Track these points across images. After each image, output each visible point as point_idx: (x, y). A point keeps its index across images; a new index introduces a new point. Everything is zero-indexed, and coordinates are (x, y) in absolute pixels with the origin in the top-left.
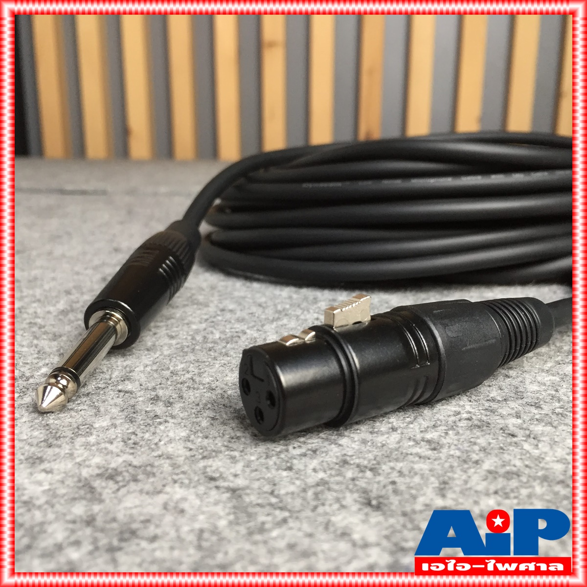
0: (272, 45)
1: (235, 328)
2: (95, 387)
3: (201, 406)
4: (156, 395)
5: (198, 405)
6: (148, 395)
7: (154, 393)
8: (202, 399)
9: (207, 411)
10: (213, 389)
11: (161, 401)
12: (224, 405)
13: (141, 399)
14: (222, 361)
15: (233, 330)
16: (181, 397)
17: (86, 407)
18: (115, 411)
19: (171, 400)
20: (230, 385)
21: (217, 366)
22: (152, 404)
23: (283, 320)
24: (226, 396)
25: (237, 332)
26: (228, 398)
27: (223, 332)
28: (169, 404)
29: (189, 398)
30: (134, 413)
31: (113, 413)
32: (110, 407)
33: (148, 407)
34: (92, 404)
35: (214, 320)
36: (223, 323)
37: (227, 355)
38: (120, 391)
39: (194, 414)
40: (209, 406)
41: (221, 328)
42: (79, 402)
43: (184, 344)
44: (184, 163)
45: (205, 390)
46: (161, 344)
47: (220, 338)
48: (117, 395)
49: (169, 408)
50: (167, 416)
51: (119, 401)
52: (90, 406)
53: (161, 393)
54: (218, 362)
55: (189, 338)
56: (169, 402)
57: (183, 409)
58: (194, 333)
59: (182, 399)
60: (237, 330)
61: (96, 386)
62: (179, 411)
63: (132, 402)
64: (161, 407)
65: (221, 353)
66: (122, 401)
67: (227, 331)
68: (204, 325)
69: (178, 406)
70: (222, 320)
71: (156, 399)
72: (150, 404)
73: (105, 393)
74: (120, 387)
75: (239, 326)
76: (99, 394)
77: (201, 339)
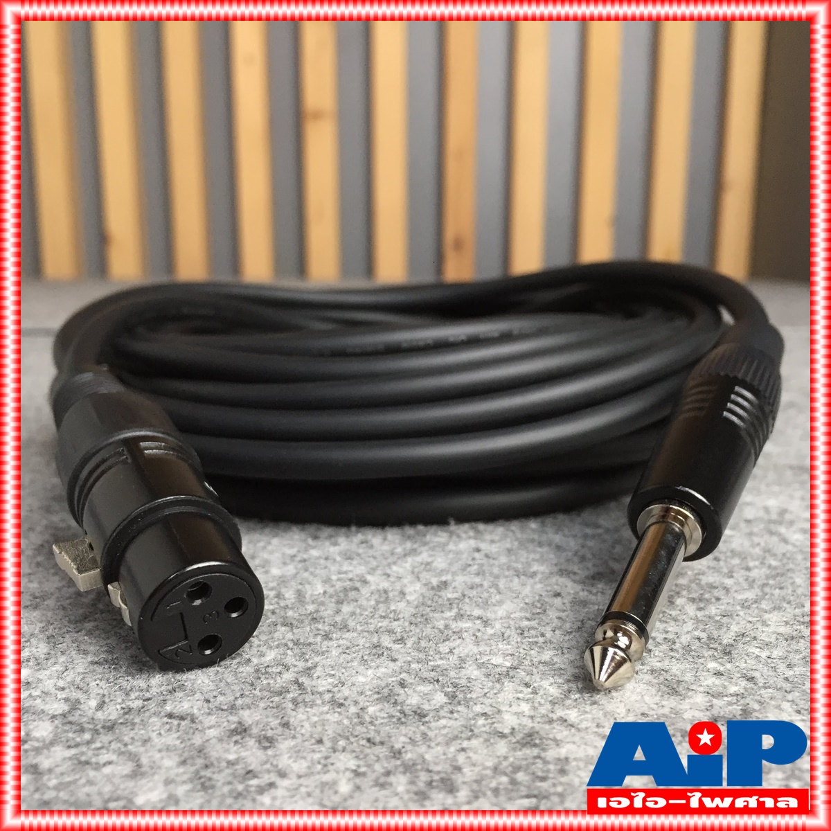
1: (346, 573)
2: (123, 708)
3: (328, 744)
4: (240, 723)
5: (320, 742)
6: (223, 722)
7: (234, 719)
8: (326, 728)
9: (342, 756)
10: (341, 705)
11: (250, 736)
12: (369, 740)
13: (212, 733)
14: (341, 642)
15: (342, 576)
16: (286, 725)
17: (114, 757)
18: (169, 762)
19: (270, 733)
20: (369, 693)
21: (335, 653)
22: (236, 742)
24: (368, 719)
25: (351, 580)
26: (371, 723)
27: (327, 581)
28: (267, 742)
29: (302, 726)
30: (207, 767)
31: (168, 769)
32: (158, 756)
33: (227, 751)
34: (123, 749)
35: (305, 556)
36: (322, 561)
37: (345, 627)
38: (170, 716)
39: (319, 763)
40: (342, 743)
41: (323, 573)
42: (98, 745)
45: (326, 708)
47: (325, 592)
48: (168, 727)
49: (270, 752)
50: (269, 771)
51: (172, 739)
52: (121, 753)
53: (248, 717)
54: (334, 643)
56: (267, 738)
57: (297, 753)
58: (278, 585)
59: (288, 728)
60: (350, 576)
61: (124, 706)
62: (290, 757)
63: (198, 740)
64: (254, 750)
65: (334, 625)
66: (178, 738)
67: (334, 578)
68: (290, 569)
69: (284, 745)
70: (319, 558)
71: (241, 731)
72: (232, 744)
73: (142, 721)
74: (168, 708)
75: (351, 568)
76: (133, 724)
77: (293, 596)
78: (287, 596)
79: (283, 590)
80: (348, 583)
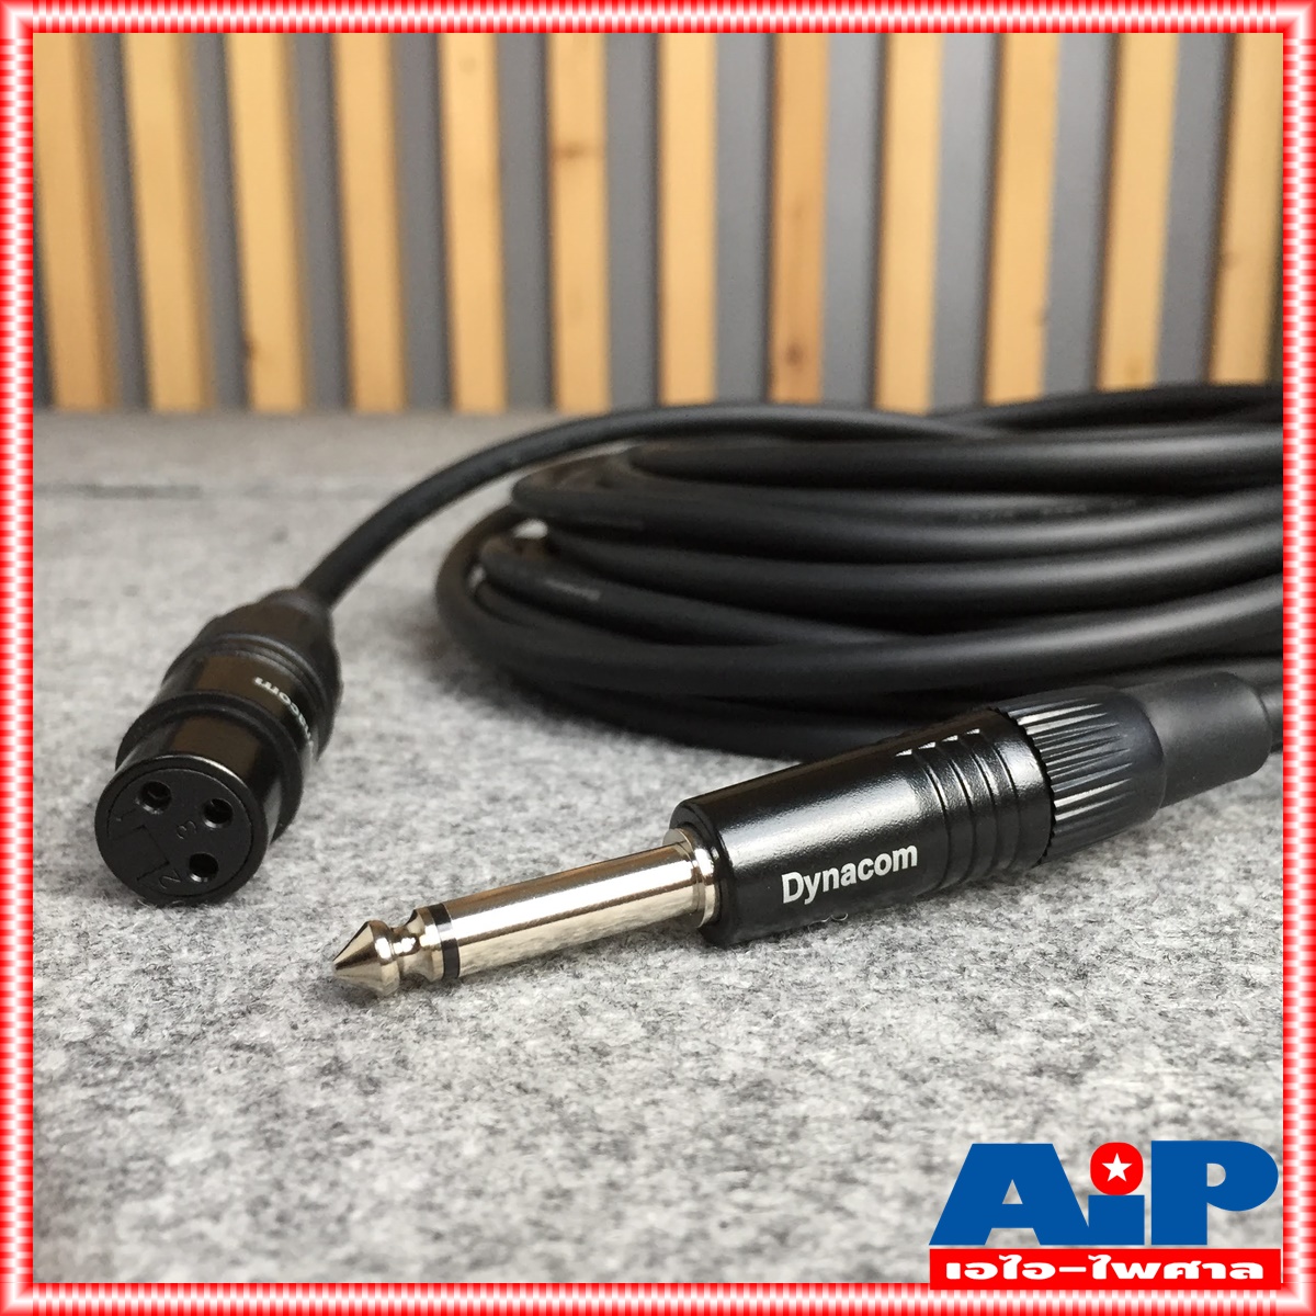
0: (574, 152)
1: (529, 851)
2: (172, 1035)
3: (458, 1090)
4: (336, 1058)
5: (447, 1087)
6: (312, 1057)
7: (330, 1052)
8: (460, 1067)
9: (475, 1107)
10: (486, 1037)
11: (348, 1075)
12: (519, 1086)
13: (294, 1071)
15: (524, 855)
16: (402, 1063)
17: (146, 1100)
18: (224, 1109)
19: (376, 1073)
20: (531, 1021)
22: (326, 1085)
23: (648, 823)
24: (522, 1057)
25: (535, 861)
26: (527, 1063)
27: (499, 862)
28: (370, 1085)
29: (425, 1065)
30: (278, 1116)
31: (222, 1118)
32: (210, 1100)
33: (312, 1097)
34: (162, 1091)
35: (473, 826)
36: (498, 834)
38: (237, 1046)
39: (441, 1115)
40: (479, 1089)
41: (496, 851)
42: (127, 1083)
43: (403, 899)
44: (378, 419)
45: (464, 1041)
46: (344, 900)
48: (231, 1060)
49: (372, 1099)
50: (366, 1125)
51: (234, 1079)
52: (157, 1096)
53: (347, 1050)
55: (415, 879)
56: (370, 1080)
57: (411, 1103)
58: (426, 866)
59: (405, 1067)
60: (535, 855)
61: (173, 1031)
62: (399, 1107)
63: (271, 1080)
64: (350, 1096)
66: (244, 1077)
67: (511, 857)
68: (448, 844)
69: (395, 1091)
70: (495, 828)
71: (335, 1069)
72: (318, 1088)
73: (197, 1052)
74: (236, 1035)
75: (538, 844)
76: (182, 1056)
77: (446, 883)
78: (436, 882)
79: (432, 874)
80: (531, 865)
